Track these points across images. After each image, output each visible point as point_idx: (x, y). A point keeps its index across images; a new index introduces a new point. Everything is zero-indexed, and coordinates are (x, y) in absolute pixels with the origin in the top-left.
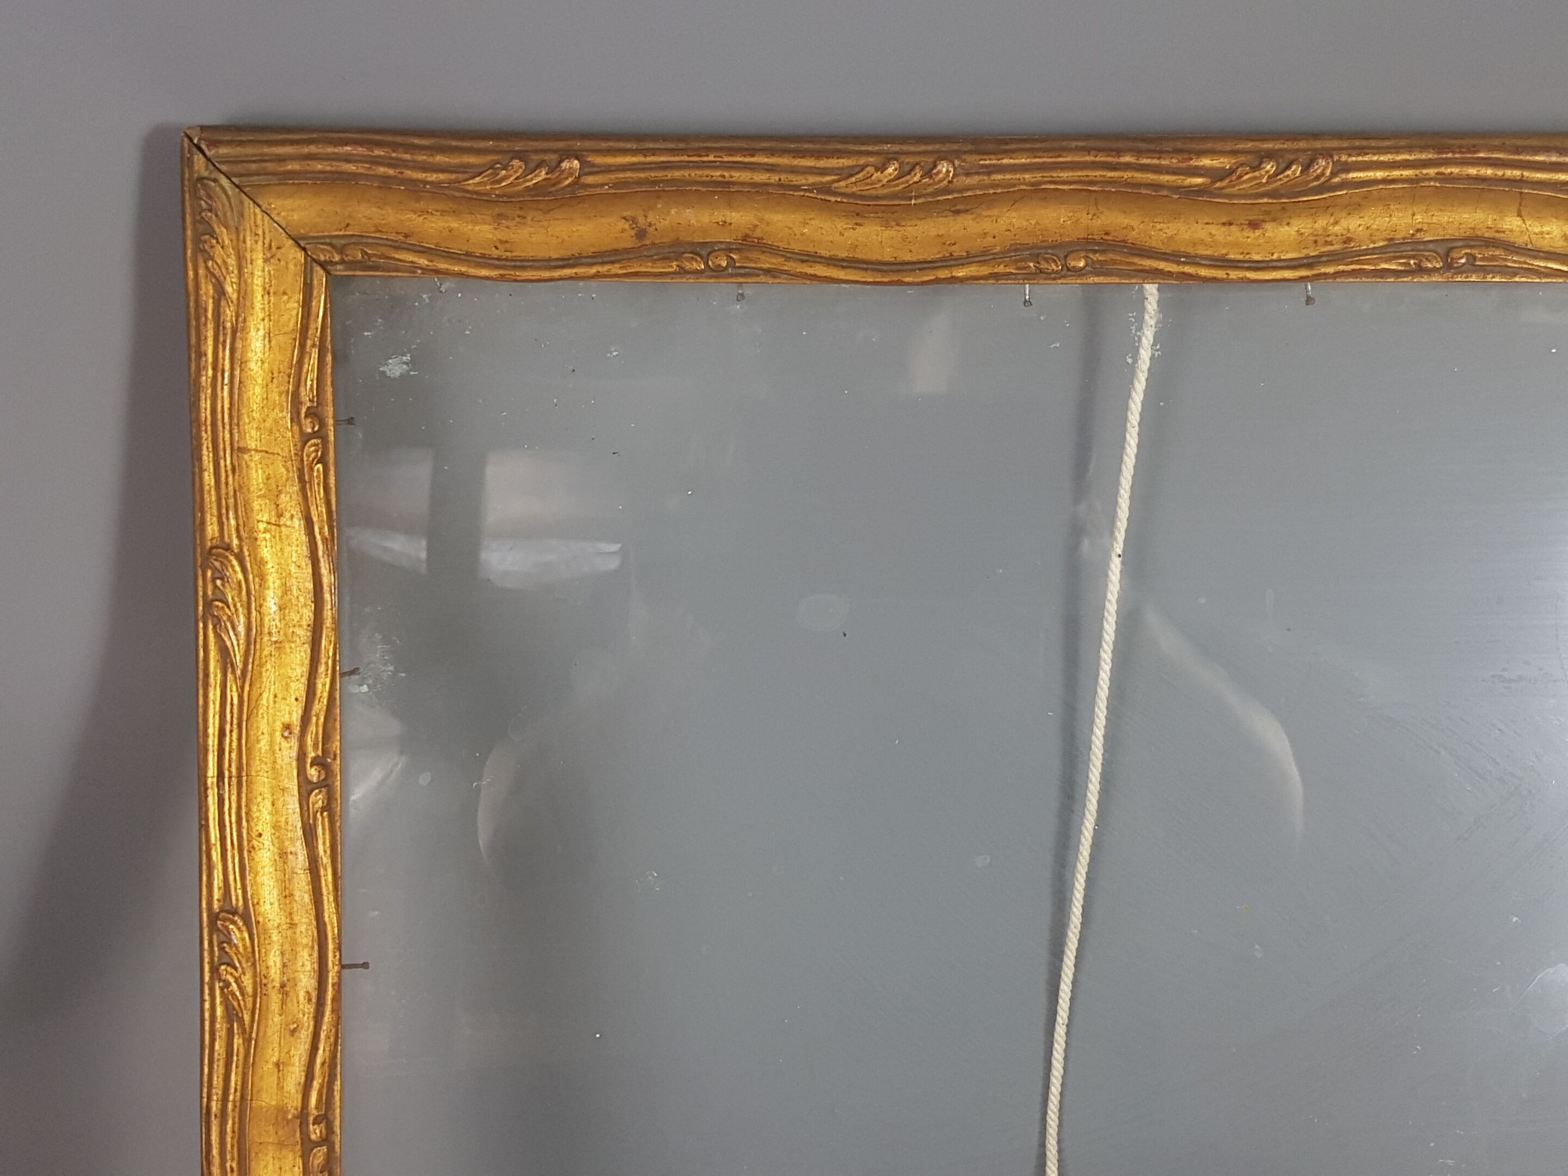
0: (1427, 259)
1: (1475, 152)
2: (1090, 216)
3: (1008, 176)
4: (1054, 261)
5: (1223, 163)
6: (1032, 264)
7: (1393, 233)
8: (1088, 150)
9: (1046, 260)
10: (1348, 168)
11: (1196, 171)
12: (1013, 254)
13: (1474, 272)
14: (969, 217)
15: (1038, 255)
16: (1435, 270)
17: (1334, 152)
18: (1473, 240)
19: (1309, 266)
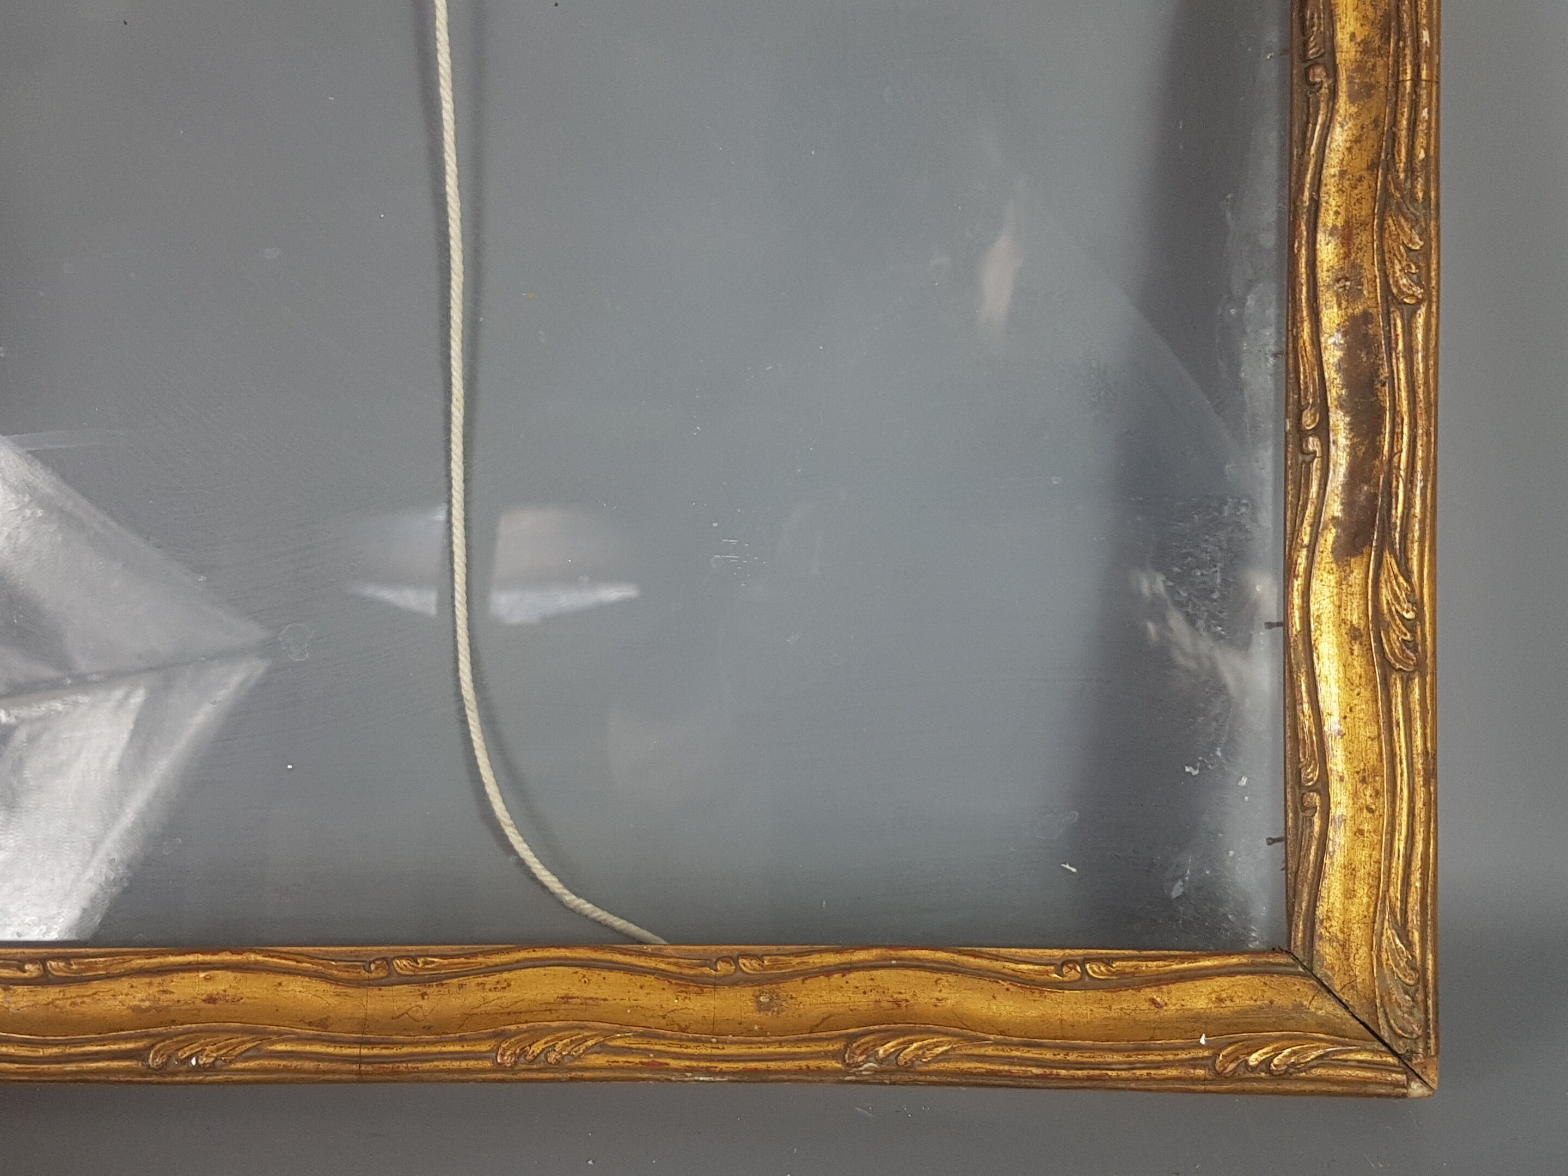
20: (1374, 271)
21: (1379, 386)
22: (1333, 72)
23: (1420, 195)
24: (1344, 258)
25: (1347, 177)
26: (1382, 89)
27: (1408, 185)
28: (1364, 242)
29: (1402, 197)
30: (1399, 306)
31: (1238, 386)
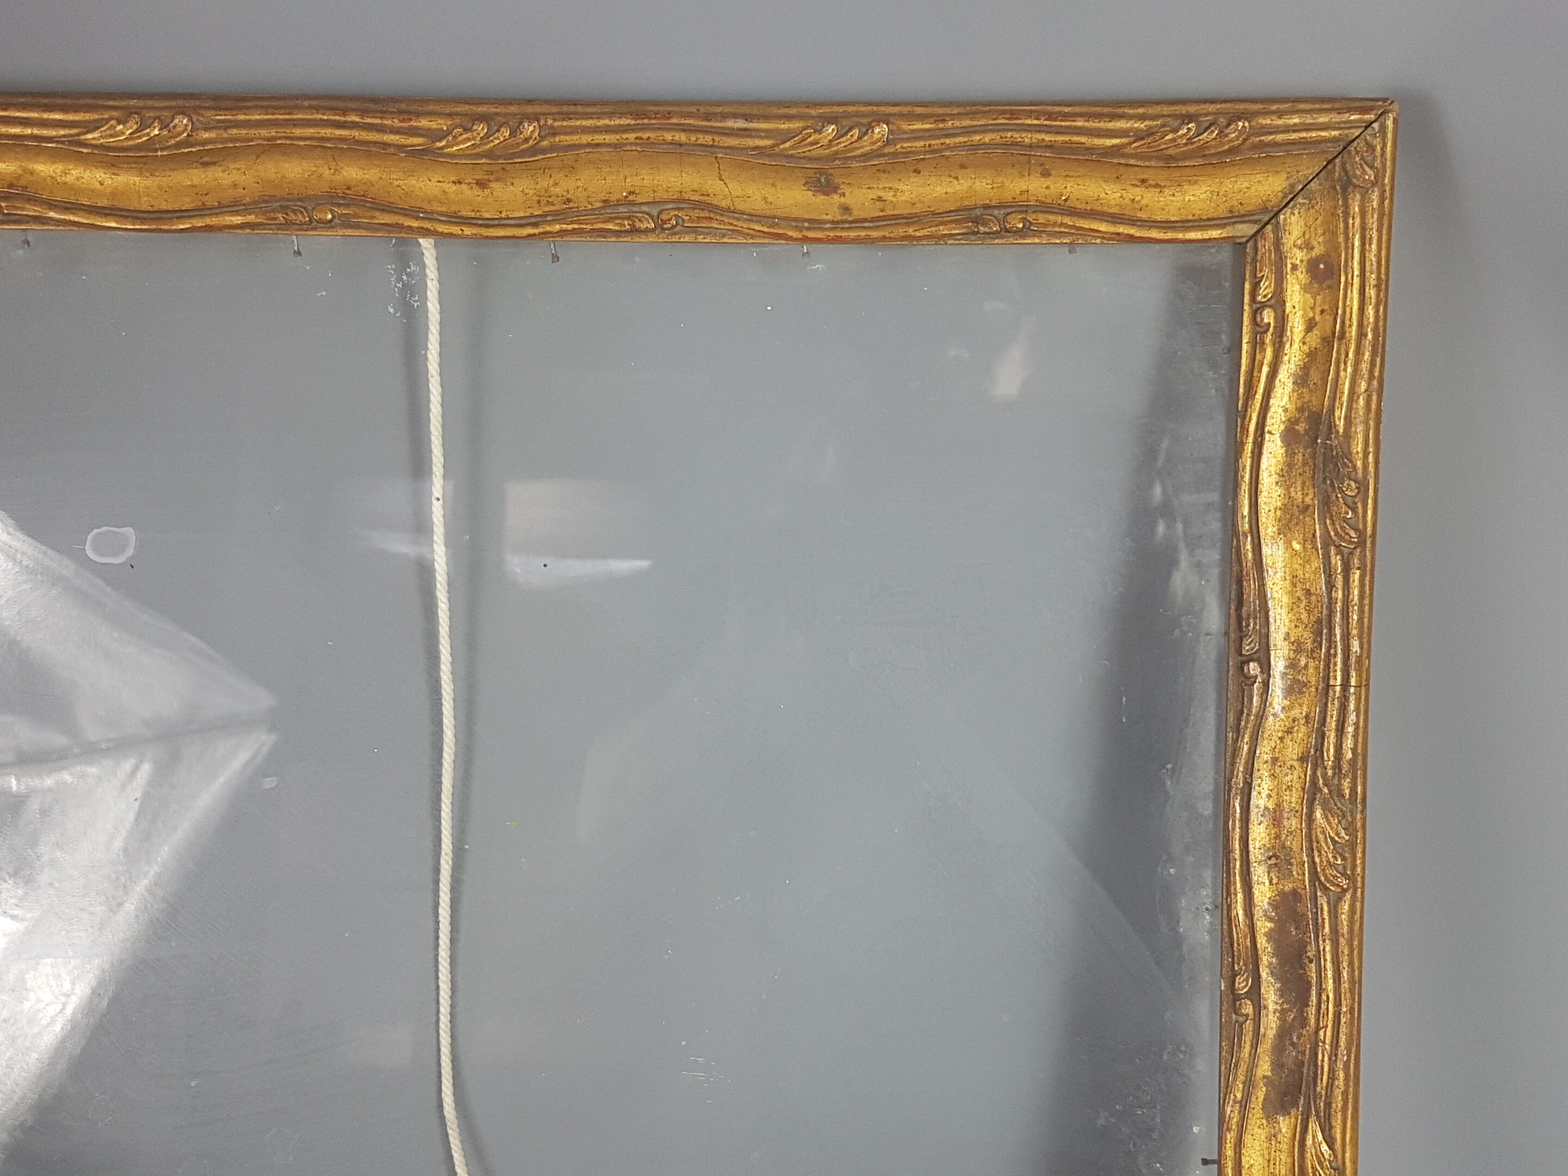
0: (640, 220)
1: (669, 118)
2: (332, 171)
3: (244, 132)
4: (302, 213)
5: (441, 124)
6: (280, 215)
7: (608, 195)
8: (317, 109)
9: (294, 212)
10: (554, 132)
11: (414, 132)
12: (264, 205)
13: (686, 233)
14: (220, 169)
15: (287, 207)
16: (647, 231)
17: (542, 117)
18: (680, 202)
19: (535, 225)
20: (1303, 856)
21: (1306, 961)
22: (1266, 667)
23: (1347, 792)
24: (1275, 838)
25: (1279, 764)
26: (1313, 689)
27: (1336, 781)
28: (1293, 828)
29: (1330, 792)
30: (1325, 892)
31: (1178, 941)
